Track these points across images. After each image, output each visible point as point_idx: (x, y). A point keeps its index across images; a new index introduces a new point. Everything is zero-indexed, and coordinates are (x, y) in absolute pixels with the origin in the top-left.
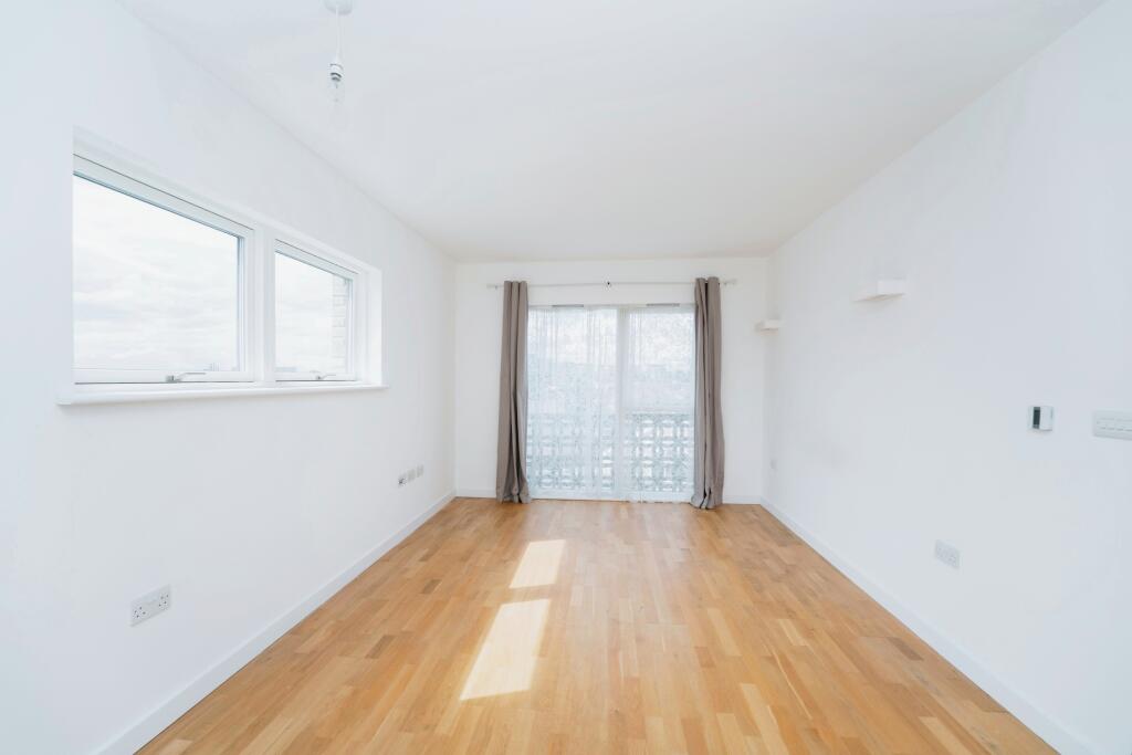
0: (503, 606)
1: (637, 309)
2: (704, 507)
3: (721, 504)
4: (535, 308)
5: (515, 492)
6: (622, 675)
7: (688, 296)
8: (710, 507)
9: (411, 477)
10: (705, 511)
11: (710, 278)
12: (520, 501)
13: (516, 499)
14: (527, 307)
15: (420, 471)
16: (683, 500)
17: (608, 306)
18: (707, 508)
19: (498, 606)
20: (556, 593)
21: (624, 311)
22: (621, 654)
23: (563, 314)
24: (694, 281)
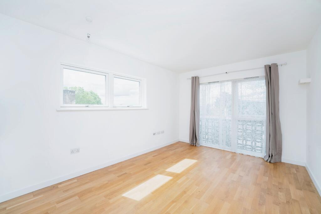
0: (159, 175)
1: (240, 80)
2: (269, 161)
3: (281, 162)
4: (202, 84)
5: (194, 142)
6: (168, 211)
7: (262, 73)
8: (272, 162)
9: (159, 133)
10: (269, 163)
11: (272, 64)
12: (196, 146)
13: (195, 145)
14: (199, 84)
15: (163, 132)
16: (260, 157)
17: (228, 81)
18: (270, 162)
19: (157, 175)
20: (176, 177)
21: (235, 82)
22: (175, 203)
23: (212, 85)
24: (264, 66)
